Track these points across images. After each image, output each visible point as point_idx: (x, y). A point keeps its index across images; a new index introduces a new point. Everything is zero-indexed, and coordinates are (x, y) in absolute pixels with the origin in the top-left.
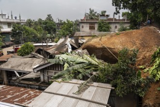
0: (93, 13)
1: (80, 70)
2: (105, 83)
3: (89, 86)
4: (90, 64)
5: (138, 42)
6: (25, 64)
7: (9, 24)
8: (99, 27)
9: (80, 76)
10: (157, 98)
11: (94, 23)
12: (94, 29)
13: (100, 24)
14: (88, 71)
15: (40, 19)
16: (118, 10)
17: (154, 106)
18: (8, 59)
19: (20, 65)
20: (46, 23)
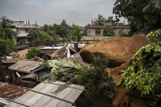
0: (102, 18)
1: (64, 74)
2: (80, 85)
3: (66, 87)
4: (74, 69)
5: (127, 48)
6: (29, 66)
7: (26, 30)
8: (104, 32)
9: (63, 78)
10: (122, 99)
11: (100, 29)
12: (100, 34)
13: (105, 29)
14: (71, 74)
15: (55, 24)
16: (118, 18)
17: (119, 106)
18: (16, 61)
19: (25, 67)
20: (59, 28)
